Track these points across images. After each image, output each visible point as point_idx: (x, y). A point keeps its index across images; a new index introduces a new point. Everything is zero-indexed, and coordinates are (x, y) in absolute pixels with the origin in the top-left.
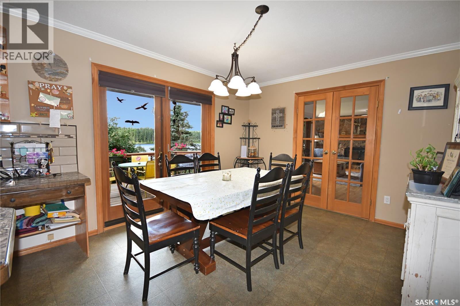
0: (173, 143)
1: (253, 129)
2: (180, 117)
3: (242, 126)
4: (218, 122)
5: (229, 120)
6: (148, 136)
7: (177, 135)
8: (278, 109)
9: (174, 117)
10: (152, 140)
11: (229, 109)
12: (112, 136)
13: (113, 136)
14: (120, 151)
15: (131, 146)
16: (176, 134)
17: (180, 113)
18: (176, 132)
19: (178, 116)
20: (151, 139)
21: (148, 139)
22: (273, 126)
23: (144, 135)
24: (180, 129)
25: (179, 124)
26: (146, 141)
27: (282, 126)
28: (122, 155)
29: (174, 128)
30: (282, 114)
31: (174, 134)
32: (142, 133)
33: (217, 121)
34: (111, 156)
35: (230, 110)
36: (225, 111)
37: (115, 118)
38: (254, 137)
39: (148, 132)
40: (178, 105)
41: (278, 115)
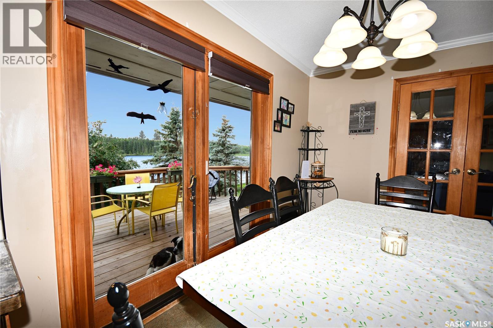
0: (171, 155)
1: (316, 136)
2: (178, 125)
3: (301, 130)
4: (276, 123)
5: (287, 121)
6: (137, 147)
7: (175, 145)
8: (362, 105)
9: (171, 124)
10: (141, 152)
11: (288, 103)
12: (94, 146)
13: (96, 147)
14: (108, 168)
15: (121, 160)
16: (173, 144)
17: (178, 120)
18: (173, 142)
19: (176, 123)
20: (141, 150)
21: (137, 150)
22: (353, 131)
23: (133, 146)
24: (178, 139)
25: (177, 133)
26: (135, 153)
27: (369, 130)
28: (111, 173)
29: (172, 138)
30: (369, 112)
31: (171, 144)
32: (130, 143)
33: (275, 121)
34: (95, 176)
35: (290, 105)
36: (283, 107)
37: (99, 122)
38: (316, 148)
39: (137, 142)
40: (176, 111)
41: (361, 115)
